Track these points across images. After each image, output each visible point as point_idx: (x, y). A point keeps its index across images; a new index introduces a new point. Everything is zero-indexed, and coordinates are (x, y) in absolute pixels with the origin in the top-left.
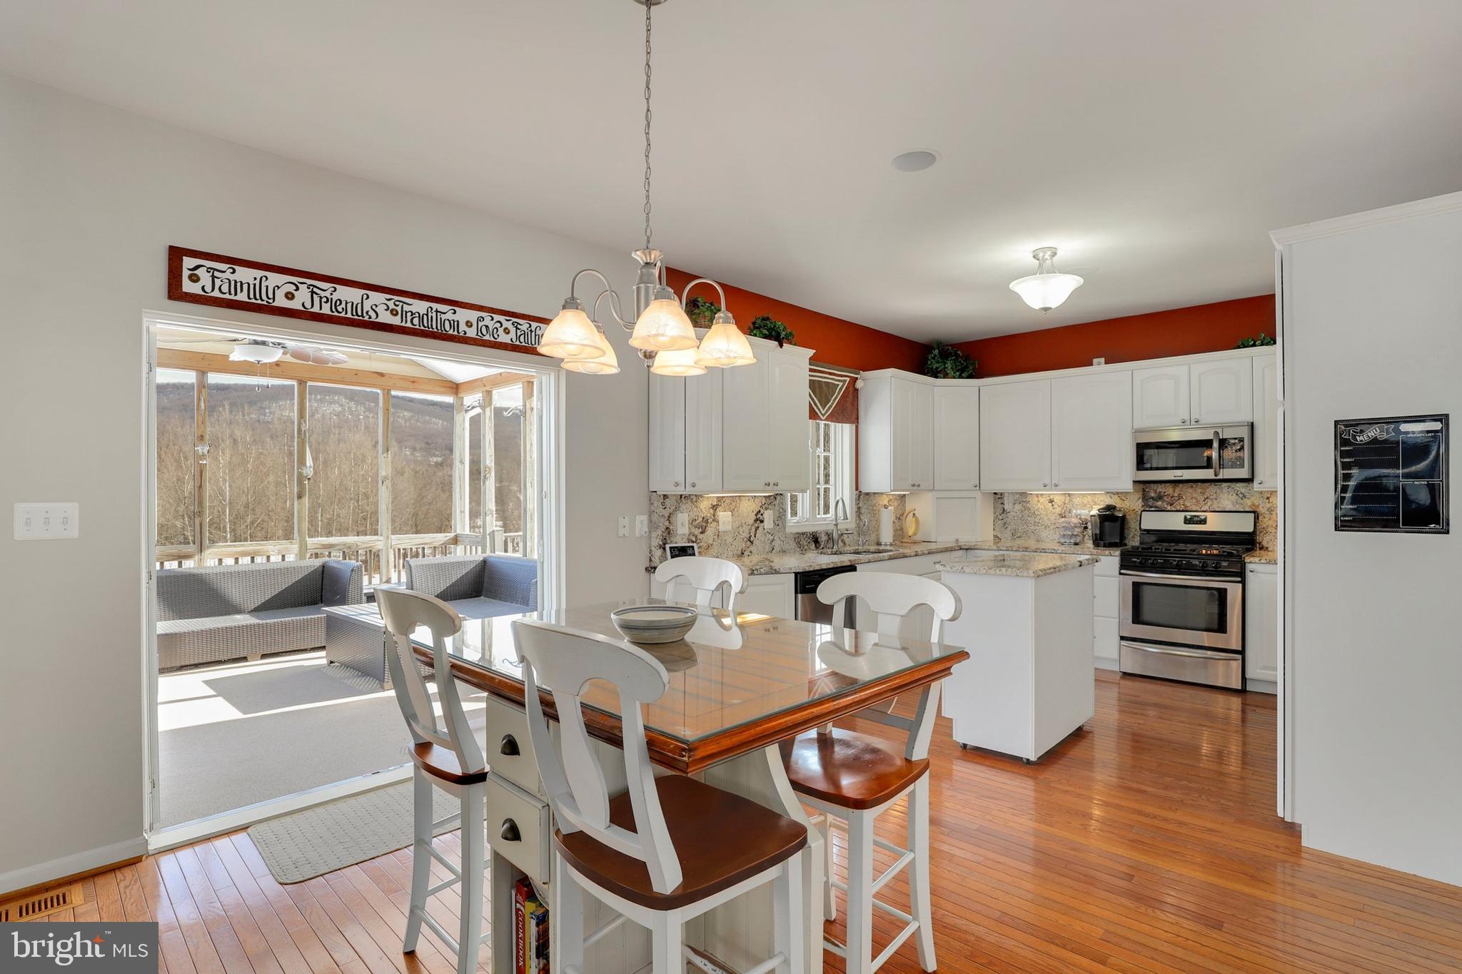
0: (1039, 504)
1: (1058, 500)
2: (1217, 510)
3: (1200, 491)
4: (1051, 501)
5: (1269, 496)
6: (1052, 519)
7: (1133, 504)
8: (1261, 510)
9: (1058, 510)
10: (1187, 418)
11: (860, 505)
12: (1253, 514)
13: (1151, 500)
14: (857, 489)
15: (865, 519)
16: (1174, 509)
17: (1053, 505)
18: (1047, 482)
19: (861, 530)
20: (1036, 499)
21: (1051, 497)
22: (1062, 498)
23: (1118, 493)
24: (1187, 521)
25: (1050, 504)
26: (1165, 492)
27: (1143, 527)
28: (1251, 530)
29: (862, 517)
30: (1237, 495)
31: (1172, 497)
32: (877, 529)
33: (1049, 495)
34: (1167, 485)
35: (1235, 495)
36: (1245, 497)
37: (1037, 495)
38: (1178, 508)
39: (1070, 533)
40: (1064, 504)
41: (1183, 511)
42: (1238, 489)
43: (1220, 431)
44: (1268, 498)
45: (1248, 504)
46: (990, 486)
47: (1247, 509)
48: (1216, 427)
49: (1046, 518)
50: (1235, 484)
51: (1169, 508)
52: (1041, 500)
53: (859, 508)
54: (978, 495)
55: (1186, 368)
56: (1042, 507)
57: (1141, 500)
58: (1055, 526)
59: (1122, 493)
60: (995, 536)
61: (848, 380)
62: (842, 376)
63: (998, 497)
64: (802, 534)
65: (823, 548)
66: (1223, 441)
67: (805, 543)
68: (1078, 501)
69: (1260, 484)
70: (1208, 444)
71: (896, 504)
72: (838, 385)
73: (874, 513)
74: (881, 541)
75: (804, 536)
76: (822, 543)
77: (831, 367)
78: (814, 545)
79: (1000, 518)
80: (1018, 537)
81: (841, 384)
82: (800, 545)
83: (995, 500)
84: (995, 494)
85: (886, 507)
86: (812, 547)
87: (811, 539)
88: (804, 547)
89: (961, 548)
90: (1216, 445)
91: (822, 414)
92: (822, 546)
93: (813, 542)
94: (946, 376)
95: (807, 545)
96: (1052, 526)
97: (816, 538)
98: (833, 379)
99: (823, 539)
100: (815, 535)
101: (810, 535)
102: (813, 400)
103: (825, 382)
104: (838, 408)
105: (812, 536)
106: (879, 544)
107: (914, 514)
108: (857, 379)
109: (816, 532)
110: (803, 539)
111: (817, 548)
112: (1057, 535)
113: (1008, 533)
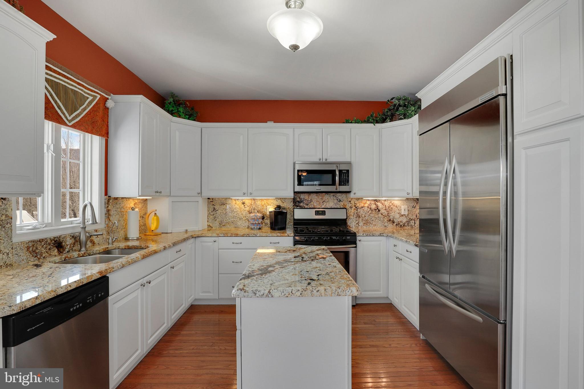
0: (236, 205)
1: (248, 202)
2: (329, 207)
3: (321, 197)
4: (244, 203)
5: (351, 200)
6: (244, 214)
7: (288, 205)
8: (347, 207)
9: (247, 209)
10: (321, 158)
11: (110, 208)
12: (345, 209)
13: (297, 202)
14: (106, 194)
15: (114, 219)
16: (308, 207)
17: (244, 206)
18: (245, 191)
19: (110, 230)
20: (234, 202)
21: (244, 201)
22: (250, 201)
23: (280, 199)
24: (317, 213)
25: (243, 205)
26: (304, 198)
27: (296, 217)
28: (345, 218)
29: (111, 219)
30: (337, 200)
31: (308, 201)
32: (125, 228)
33: (242, 200)
34: (305, 194)
35: (336, 200)
36: (340, 201)
37: (235, 200)
38: (311, 207)
39: (257, 222)
40: (251, 205)
41: (313, 208)
42: (337, 197)
43: (338, 165)
44: (350, 201)
45: (341, 205)
46: (207, 194)
47: (342, 207)
48: (337, 163)
49: (240, 213)
50: (336, 194)
51: (306, 207)
52: (238, 202)
53: (108, 211)
54: (200, 199)
56: (238, 207)
57: (292, 203)
58: (246, 218)
59: (283, 198)
60: (209, 226)
61: (99, 96)
62: (92, 91)
63: (210, 200)
64: (40, 241)
65: (68, 252)
66: (340, 171)
67: (44, 250)
68: (259, 203)
69: (354, 194)
70: (333, 172)
71: (140, 206)
72: (88, 98)
73: (123, 214)
74: (128, 236)
75: (43, 243)
76: (67, 247)
77: (80, 77)
78: (56, 250)
79: (212, 214)
80: (223, 226)
81: (91, 98)
82: (36, 253)
83: (208, 202)
84: (209, 198)
85: (132, 210)
86: (54, 253)
87: (52, 244)
88: (42, 255)
89: (193, 237)
90: (337, 173)
91: (67, 119)
92: (67, 250)
93: (55, 248)
94: (180, 116)
95: (47, 252)
96: (244, 219)
97: (59, 243)
98: (82, 90)
99: (67, 243)
100: (58, 240)
101: (51, 241)
102: (56, 102)
103: (72, 90)
104: (86, 118)
105: (53, 242)
106: (126, 239)
107: (155, 214)
108: (108, 99)
109: (59, 237)
110: (41, 246)
111: (61, 252)
112: (247, 224)
113: (217, 224)
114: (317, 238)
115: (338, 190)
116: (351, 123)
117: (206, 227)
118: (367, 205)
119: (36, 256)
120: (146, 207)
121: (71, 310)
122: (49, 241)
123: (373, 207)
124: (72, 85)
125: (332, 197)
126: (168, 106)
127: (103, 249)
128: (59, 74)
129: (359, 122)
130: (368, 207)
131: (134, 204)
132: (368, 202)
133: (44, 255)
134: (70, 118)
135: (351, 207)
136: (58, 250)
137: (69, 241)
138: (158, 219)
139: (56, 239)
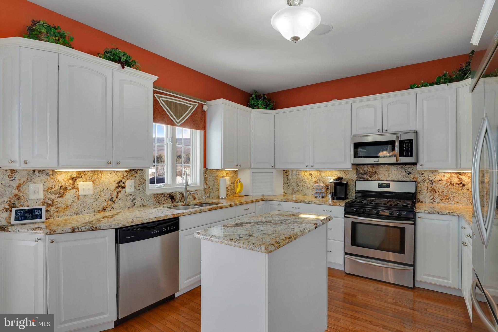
0: (305, 176)
1: (314, 173)
2: (395, 180)
3: (386, 169)
4: (311, 175)
5: (423, 173)
6: (311, 184)
7: (351, 176)
8: (418, 180)
9: (314, 179)
10: (381, 129)
11: (207, 176)
12: (415, 183)
13: (361, 174)
14: (205, 167)
15: (210, 183)
16: (372, 179)
17: (311, 177)
18: (308, 164)
19: (207, 191)
20: (303, 173)
21: (311, 172)
22: (316, 173)
23: (344, 171)
24: (380, 186)
25: (310, 176)
26: (368, 170)
27: (357, 189)
28: (414, 191)
29: (208, 183)
30: (406, 172)
31: (371, 173)
32: (218, 190)
34: (369, 166)
35: (405, 172)
36: (410, 173)
37: (304, 171)
38: (375, 179)
39: (319, 192)
40: (317, 176)
41: (377, 180)
42: (406, 169)
43: (399, 135)
44: (422, 174)
45: (411, 177)
47: (411, 180)
48: (397, 134)
49: (308, 183)
50: (404, 166)
51: (370, 179)
52: (306, 174)
53: (206, 178)
54: (274, 171)
55: (380, 101)
56: (306, 177)
57: (355, 174)
58: (313, 188)
59: (346, 170)
60: (284, 192)
61: (197, 104)
62: (193, 102)
63: (286, 172)
64: (161, 194)
65: (178, 202)
66: (401, 142)
67: (163, 200)
68: (323, 174)
69: (421, 166)
70: (392, 143)
71: (231, 175)
72: (190, 107)
73: (216, 181)
74: (220, 196)
75: (163, 196)
76: (177, 199)
77: (184, 95)
78: (170, 200)
79: (286, 183)
80: (294, 193)
81: (192, 106)
82: (159, 201)
83: (284, 173)
84: (284, 170)
85: (222, 178)
86: (169, 202)
87: (168, 197)
88: (162, 202)
89: (262, 200)
90: (397, 144)
91: (177, 122)
92: (177, 201)
93: (170, 199)
94: (258, 108)
95: (165, 201)
96: (311, 188)
97: (172, 196)
98: (186, 103)
99: (177, 197)
100: (171, 194)
101: (168, 195)
102: (170, 113)
103: (179, 104)
104: (189, 120)
105: (169, 195)
106: (218, 198)
107: (240, 181)
108: (204, 105)
109: (172, 193)
110: (161, 197)
111: (173, 202)
112: (313, 193)
113: (290, 191)
114: (368, 210)
115: (399, 162)
116: (417, 87)
117: (282, 193)
118: (445, 178)
119: (159, 203)
120: (237, 177)
121: (152, 233)
122: (166, 195)
123: (455, 180)
124: (180, 101)
125: (399, 169)
126: (252, 101)
127: (198, 202)
128: (171, 96)
129: (427, 84)
130: (447, 181)
131: (226, 174)
132: (447, 175)
133: (163, 203)
134: (178, 121)
135: (423, 181)
136: (172, 200)
137: (178, 196)
138: (242, 185)
139: (170, 194)
